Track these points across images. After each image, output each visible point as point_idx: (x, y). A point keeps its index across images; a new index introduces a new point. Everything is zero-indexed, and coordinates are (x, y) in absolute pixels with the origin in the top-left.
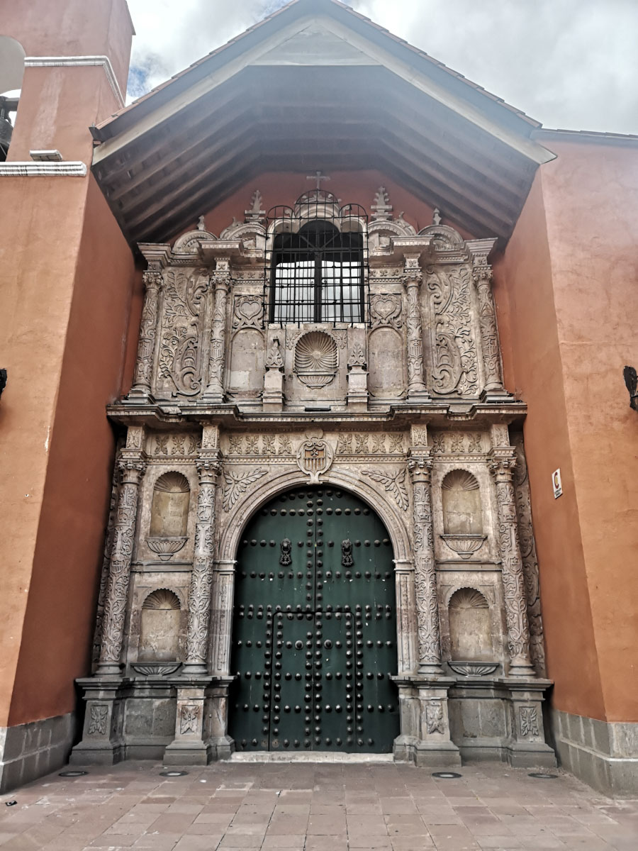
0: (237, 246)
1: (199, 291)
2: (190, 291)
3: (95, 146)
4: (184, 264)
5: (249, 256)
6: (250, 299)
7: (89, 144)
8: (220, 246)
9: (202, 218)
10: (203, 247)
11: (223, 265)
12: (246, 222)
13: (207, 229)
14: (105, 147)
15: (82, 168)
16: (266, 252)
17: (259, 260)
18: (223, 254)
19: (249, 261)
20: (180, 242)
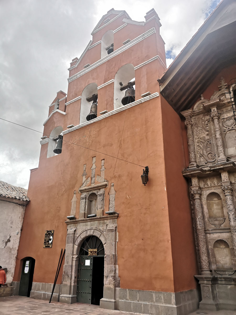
0: (218, 100)
1: (207, 122)
2: (203, 123)
3: (160, 85)
4: (199, 114)
5: (224, 102)
6: (229, 119)
7: (158, 85)
8: (211, 103)
9: (202, 95)
10: (205, 105)
11: (214, 109)
12: (220, 90)
13: (205, 99)
14: (163, 84)
15: (157, 94)
16: (231, 98)
17: (229, 103)
18: (213, 105)
19: (225, 104)
20: (195, 106)
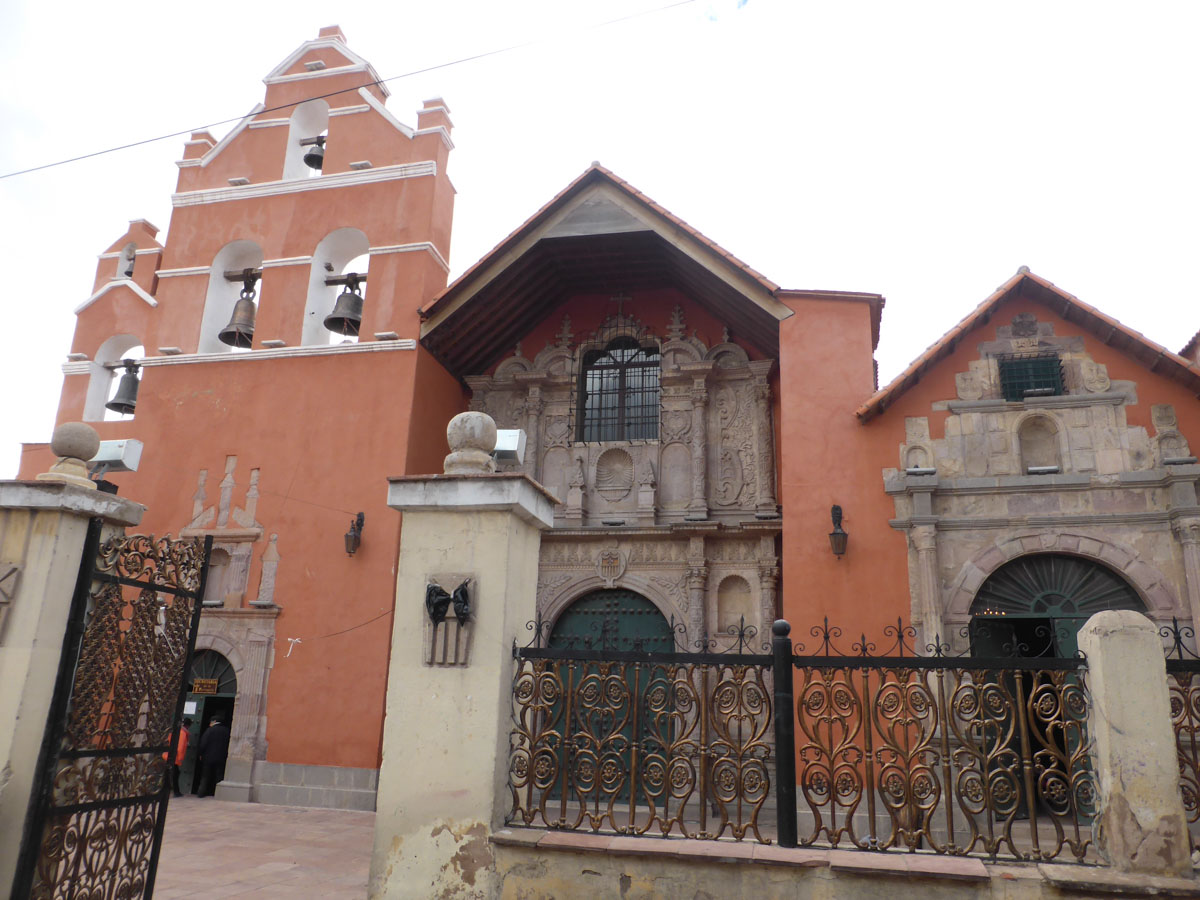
0: (545, 376)
1: (516, 412)
2: (509, 413)
3: (422, 322)
4: (504, 388)
5: (557, 381)
6: (559, 419)
7: (418, 321)
8: (531, 377)
9: (519, 345)
10: (517, 377)
11: (535, 391)
12: (557, 347)
13: (524, 355)
14: (429, 323)
15: (411, 343)
16: (572, 376)
17: (566, 384)
18: (534, 381)
20: (500, 369)
